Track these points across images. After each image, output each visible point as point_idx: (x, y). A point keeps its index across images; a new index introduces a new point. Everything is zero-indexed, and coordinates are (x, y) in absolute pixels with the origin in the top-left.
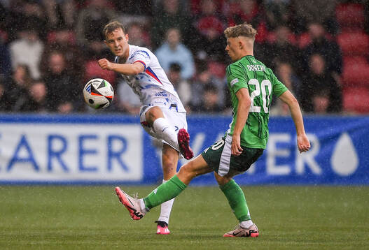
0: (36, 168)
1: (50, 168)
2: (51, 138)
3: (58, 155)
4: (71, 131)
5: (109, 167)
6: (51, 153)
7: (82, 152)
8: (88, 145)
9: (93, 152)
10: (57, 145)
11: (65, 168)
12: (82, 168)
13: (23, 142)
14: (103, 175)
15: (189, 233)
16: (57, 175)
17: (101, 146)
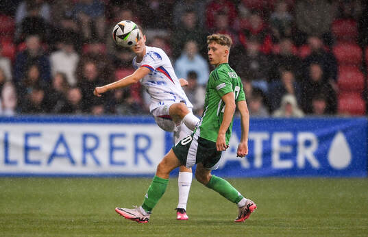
0: (73, 162)
1: (84, 162)
2: (85, 136)
3: (91, 151)
4: (103, 130)
5: (136, 161)
6: (86, 150)
7: (112, 149)
8: (118, 142)
9: (122, 148)
10: (91, 143)
11: (98, 162)
12: (112, 162)
13: (61, 140)
14: (130, 168)
15: (204, 219)
16: (90, 169)
17: (129, 143)
